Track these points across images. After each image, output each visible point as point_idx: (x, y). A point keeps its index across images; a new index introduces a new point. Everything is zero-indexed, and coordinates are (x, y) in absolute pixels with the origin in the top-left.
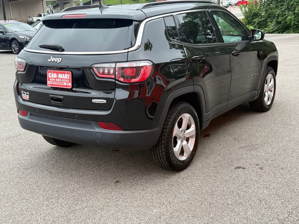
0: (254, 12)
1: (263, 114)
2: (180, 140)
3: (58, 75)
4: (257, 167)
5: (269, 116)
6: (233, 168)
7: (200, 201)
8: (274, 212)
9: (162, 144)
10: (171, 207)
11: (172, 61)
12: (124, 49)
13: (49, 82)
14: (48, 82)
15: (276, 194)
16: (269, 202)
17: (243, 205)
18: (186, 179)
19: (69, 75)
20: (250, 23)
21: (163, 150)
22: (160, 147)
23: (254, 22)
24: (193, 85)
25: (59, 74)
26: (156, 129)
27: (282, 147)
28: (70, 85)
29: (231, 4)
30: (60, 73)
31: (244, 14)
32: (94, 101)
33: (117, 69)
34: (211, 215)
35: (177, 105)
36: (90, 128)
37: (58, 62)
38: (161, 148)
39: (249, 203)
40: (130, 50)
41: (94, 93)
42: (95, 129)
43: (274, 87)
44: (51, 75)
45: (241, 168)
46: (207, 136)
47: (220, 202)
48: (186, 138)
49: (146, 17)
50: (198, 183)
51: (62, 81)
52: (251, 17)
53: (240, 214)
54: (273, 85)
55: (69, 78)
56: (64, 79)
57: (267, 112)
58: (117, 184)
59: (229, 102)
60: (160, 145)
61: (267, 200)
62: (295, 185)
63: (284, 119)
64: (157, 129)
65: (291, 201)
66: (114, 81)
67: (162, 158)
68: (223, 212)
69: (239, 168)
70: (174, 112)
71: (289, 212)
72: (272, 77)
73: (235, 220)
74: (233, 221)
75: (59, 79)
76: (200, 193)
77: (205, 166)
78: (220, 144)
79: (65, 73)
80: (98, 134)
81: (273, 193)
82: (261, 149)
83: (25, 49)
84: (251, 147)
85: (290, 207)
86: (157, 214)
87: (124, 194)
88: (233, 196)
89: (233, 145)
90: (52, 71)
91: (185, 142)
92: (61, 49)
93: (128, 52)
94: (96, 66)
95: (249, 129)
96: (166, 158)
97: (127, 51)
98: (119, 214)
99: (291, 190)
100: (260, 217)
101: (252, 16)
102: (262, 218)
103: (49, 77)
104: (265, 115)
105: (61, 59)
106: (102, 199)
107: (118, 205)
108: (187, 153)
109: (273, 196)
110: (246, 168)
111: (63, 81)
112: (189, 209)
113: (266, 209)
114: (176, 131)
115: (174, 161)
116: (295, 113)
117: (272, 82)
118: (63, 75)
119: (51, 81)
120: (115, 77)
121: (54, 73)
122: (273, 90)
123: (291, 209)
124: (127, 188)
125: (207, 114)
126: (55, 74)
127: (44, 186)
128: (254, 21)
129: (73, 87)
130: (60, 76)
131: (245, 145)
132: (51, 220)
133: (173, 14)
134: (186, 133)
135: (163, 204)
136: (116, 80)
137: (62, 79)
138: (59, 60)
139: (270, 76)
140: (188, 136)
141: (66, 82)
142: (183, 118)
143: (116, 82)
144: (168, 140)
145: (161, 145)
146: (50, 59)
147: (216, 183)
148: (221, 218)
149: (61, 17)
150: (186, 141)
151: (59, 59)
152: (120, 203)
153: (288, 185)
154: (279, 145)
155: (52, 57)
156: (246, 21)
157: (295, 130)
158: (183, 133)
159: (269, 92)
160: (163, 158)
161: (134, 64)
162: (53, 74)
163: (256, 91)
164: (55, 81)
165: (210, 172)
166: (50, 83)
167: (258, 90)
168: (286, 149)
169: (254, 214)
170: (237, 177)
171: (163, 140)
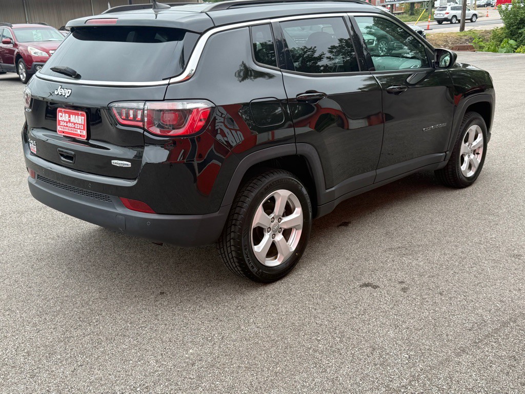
0: (521, 18)
1: (457, 192)
2: (269, 233)
3: (69, 117)
4: (398, 286)
5: (466, 197)
6: (358, 286)
7: (273, 340)
8: (387, 372)
9: (230, 239)
10: (220, 347)
11: (252, 101)
12: (164, 80)
13: (59, 126)
14: (59, 128)
15: (407, 339)
16: (388, 354)
17: (340, 354)
18: (272, 298)
19: (83, 118)
20: (514, 35)
21: (233, 248)
22: (228, 244)
23: (520, 33)
24: (295, 143)
25: (71, 116)
26: (216, 214)
27: (460, 254)
28: (84, 134)
29: (491, 3)
30: (73, 114)
31: (504, 20)
32: (114, 162)
33: (146, 112)
34: (278, 369)
35: (263, 175)
36: (109, 206)
37: (66, 97)
38: (230, 246)
39: (353, 352)
40: (172, 80)
41: (113, 150)
42: (116, 209)
43: (482, 148)
44: (61, 116)
45: (371, 286)
46: (343, 225)
47: (304, 346)
48: (283, 230)
49: (213, 26)
50: (286, 308)
51: (74, 128)
52: (515, 25)
53: (328, 370)
54: (482, 143)
55: (83, 123)
56: (77, 124)
57: (466, 189)
58: (160, 297)
59: (379, 171)
60: (227, 240)
61: (385, 349)
62: (449, 326)
63: (488, 203)
64: (219, 215)
65: (427, 355)
66: (141, 131)
67: (232, 260)
68: (300, 363)
69: (367, 285)
70: (256, 186)
71: (413, 376)
72: (480, 130)
73: (314, 380)
74: (307, 384)
75: (72, 123)
76: (280, 326)
77: (313, 278)
78: (358, 241)
79: (78, 115)
80: (120, 217)
81: (402, 338)
82: (422, 254)
83: (37, 73)
84: (406, 249)
85: (421, 366)
86: (192, 357)
87: (159, 317)
88: (332, 336)
89: (379, 244)
90: (63, 110)
91: (279, 237)
92: (74, 75)
93: (169, 84)
94: (116, 105)
95: (420, 218)
96: (238, 262)
97: (167, 82)
98: (133, 351)
99: (437, 334)
100: (358, 379)
101: (517, 23)
102: (361, 382)
103: (60, 119)
104: (459, 194)
105: (70, 91)
106: (121, 322)
107: (139, 336)
108: (283, 255)
109: (400, 342)
110: (379, 287)
111: (76, 127)
112: (247, 354)
113: (376, 365)
114: (260, 217)
115: (252, 267)
116: (512, 193)
117: (480, 138)
118: (77, 117)
119: (62, 126)
120: (144, 125)
121: (65, 112)
122: (481, 151)
123: (419, 370)
124: (170, 306)
125: (328, 191)
126: (66, 115)
127: (49, 291)
128: (520, 31)
129: (89, 137)
130: (73, 118)
131: (400, 245)
132: (26, 351)
133: (272, 21)
134: (282, 221)
135: (211, 341)
136: (145, 130)
137: (75, 124)
138: (67, 93)
139: (473, 128)
140: (286, 227)
141: (79, 129)
142: (276, 196)
143: (146, 133)
144: (241, 233)
145: (230, 241)
146: (57, 90)
147: (315, 309)
148: (292, 375)
149: (85, 23)
150: (283, 234)
151: (68, 90)
152: (144, 332)
153: (435, 325)
154: (457, 249)
155: (60, 87)
156: (507, 31)
157: (497, 224)
158: (276, 221)
159: (472, 156)
160: (234, 262)
161: (179, 106)
162: (64, 114)
163: (442, 154)
164: (67, 126)
165: (316, 289)
166: (61, 129)
167: (445, 152)
168: (465, 258)
169: (350, 374)
170: (356, 302)
171: (233, 232)
